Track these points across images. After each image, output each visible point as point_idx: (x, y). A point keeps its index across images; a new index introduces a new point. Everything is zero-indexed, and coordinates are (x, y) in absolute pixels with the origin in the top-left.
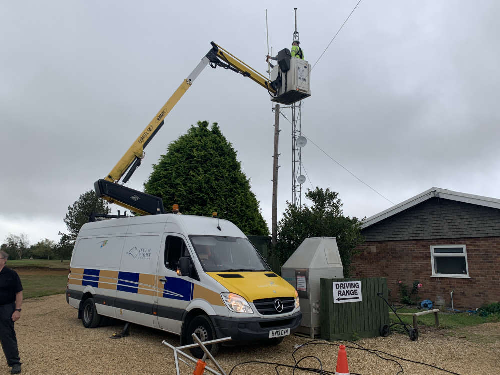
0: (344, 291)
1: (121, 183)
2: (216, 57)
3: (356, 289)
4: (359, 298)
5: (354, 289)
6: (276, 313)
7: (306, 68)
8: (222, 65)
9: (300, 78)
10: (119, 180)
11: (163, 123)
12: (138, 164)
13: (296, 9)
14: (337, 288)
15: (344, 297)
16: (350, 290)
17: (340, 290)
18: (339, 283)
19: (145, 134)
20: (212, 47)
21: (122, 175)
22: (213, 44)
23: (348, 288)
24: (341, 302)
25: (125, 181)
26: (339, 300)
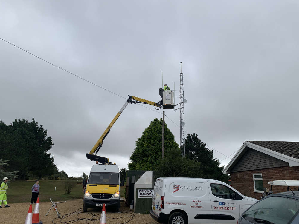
0: (143, 193)
1: (95, 154)
2: (131, 100)
3: (150, 193)
4: (151, 197)
5: (149, 193)
6: (100, 198)
7: (170, 94)
8: (134, 102)
9: (167, 99)
10: (94, 152)
11: (109, 130)
12: (101, 146)
13: (181, 63)
14: (140, 192)
15: (143, 196)
16: (147, 193)
17: (141, 193)
18: (141, 190)
19: (103, 135)
20: (129, 97)
21: (95, 151)
22: (129, 96)
23: (145, 192)
24: (142, 197)
25: (96, 153)
26: (140, 197)
